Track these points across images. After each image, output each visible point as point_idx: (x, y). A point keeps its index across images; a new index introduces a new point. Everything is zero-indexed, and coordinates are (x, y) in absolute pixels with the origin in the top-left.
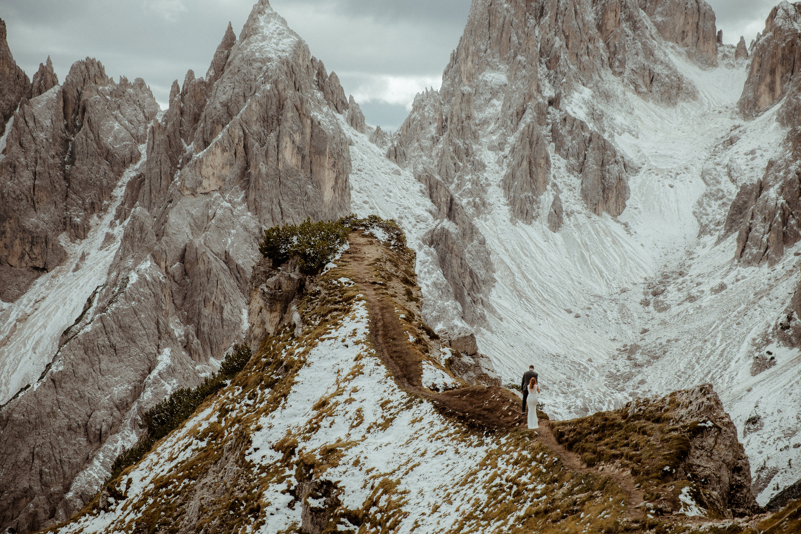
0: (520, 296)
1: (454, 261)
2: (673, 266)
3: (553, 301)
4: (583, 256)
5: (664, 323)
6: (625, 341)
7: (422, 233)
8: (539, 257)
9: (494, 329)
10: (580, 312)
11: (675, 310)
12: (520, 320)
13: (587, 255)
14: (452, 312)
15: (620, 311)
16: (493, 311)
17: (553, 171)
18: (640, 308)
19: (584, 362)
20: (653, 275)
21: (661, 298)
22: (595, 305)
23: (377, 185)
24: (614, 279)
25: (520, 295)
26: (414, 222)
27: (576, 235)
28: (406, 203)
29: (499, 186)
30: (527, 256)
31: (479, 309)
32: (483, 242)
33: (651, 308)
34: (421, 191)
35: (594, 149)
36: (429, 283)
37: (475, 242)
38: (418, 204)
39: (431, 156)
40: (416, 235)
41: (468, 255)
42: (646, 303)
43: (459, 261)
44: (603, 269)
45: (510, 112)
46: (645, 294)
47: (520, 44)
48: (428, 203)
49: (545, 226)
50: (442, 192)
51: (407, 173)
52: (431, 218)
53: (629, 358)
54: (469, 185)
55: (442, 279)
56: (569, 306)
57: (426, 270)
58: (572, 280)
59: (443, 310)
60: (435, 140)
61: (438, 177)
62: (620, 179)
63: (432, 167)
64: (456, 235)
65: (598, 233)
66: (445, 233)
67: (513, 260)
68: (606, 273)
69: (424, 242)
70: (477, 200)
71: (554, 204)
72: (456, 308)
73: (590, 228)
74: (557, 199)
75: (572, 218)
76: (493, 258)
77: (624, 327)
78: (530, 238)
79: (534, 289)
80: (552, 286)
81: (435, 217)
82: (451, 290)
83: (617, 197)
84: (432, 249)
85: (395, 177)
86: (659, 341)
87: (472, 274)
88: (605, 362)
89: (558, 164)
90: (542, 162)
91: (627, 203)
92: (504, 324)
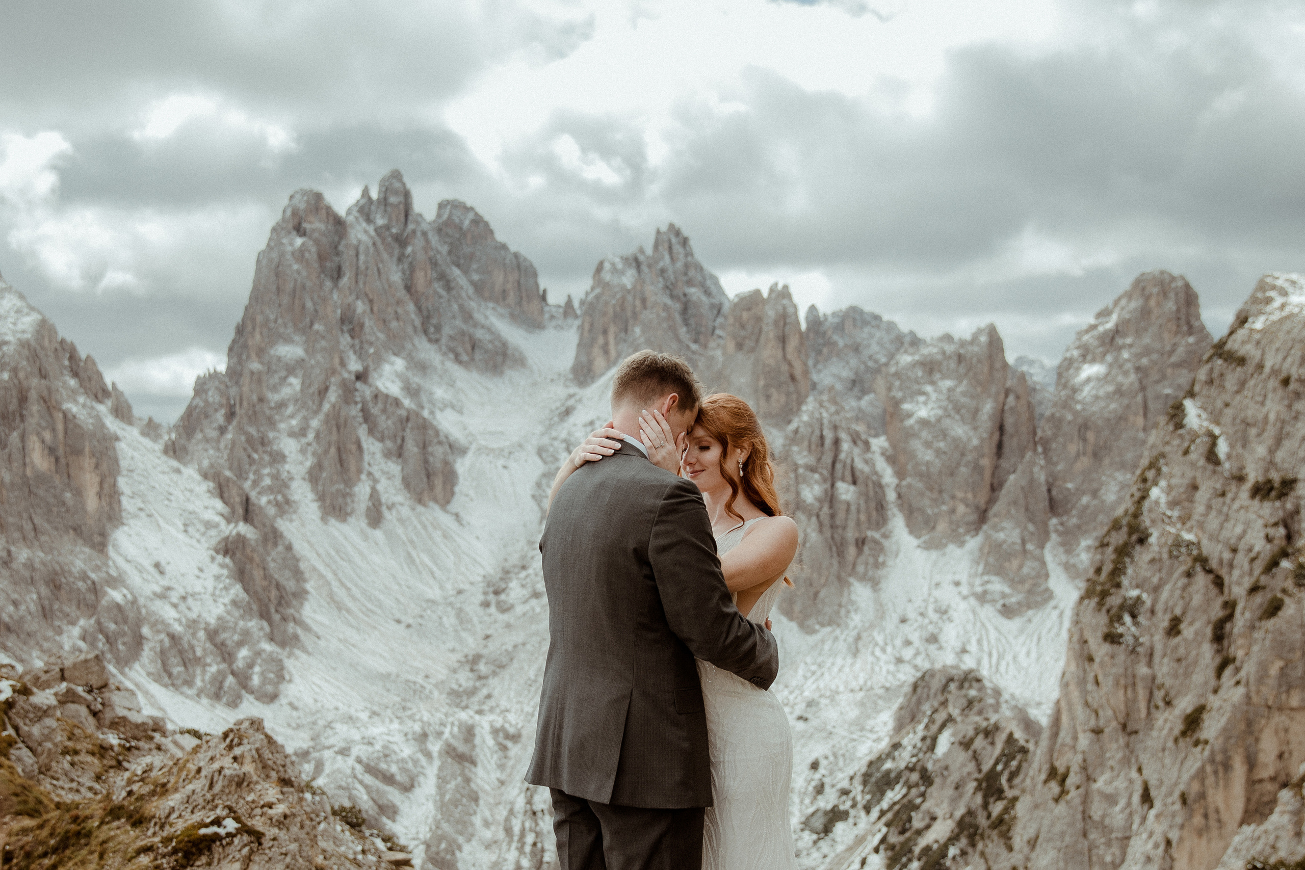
0: (339, 609)
1: (255, 573)
2: (514, 559)
3: (379, 611)
4: (409, 553)
5: (508, 626)
6: (466, 650)
7: (214, 542)
8: (357, 559)
9: (310, 650)
10: (411, 621)
11: (519, 609)
12: (341, 636)
13: (414, 554)
14: (257, 634)
15: (458, 616)
16: (307, 629)
17: (367, 458)
18: (480, 611)
19: (420, 680)
20: (492, 572)
21: (503, 597)
22: (429, 612)
23: (154, 487)
24: (448, 579)
25: (339, 607)
26: (203, 529)
27: (400, 531)
28: (191, 507)
29: (304, 479)
30: (342, 559)
31: (291, 627)
32: (289, 548)
33: (493, 609)
34: (209, 491)
35: (412, 429)
36: (227, 600)
37: (280, 548)
38: (206, 508)
39: (218, 449)
40: (206, 545)
41: (272, 565)
42: (486, 604)
43: (262, 573)
44: (435, 569)
45: (311, 390)
46: (485, 593)
47: (316, 311)
48: (219, 505)
49: (363, 523)
50: (234, 491)
51: (190, 472)
52: (223, 523)
53: (472, 670)
54: (267, 481)
55: (243, 595)
56: (398, 615)
57: (221, 586)
58: (399, 584)
59: (246, 633)
60: (222, 430)
61: (228, 473)
62: (446, 463)
63: (221, 461)
64: (256, 541)
65: (425, 527)
66: (241, 540)
67: (328, 566)
68: (438, 573)
69: (217, 552)
70: (280, 497)
71: (371, 496)
72: (262, 629)
73: (416, 522)
74: (374, 490)
75: (394, 512)
76: (303, 566)
77: (464, 634)
78: (346, 538)
79: (354, 599)
80: (377, 593)
81: (229, 521)
82: (255, 607)
83: (444, 483)
84: (228, 560)
85: (175, 477)
86: (504, 648)
87: (278, 586)
88: (444, 678)
89: (372, 449)
90: (354, 448)
91: (457, 489)
92: (322, 643)
